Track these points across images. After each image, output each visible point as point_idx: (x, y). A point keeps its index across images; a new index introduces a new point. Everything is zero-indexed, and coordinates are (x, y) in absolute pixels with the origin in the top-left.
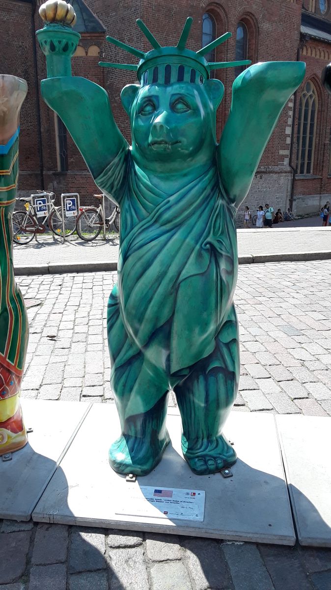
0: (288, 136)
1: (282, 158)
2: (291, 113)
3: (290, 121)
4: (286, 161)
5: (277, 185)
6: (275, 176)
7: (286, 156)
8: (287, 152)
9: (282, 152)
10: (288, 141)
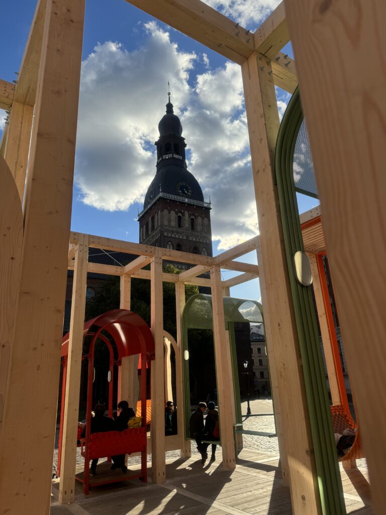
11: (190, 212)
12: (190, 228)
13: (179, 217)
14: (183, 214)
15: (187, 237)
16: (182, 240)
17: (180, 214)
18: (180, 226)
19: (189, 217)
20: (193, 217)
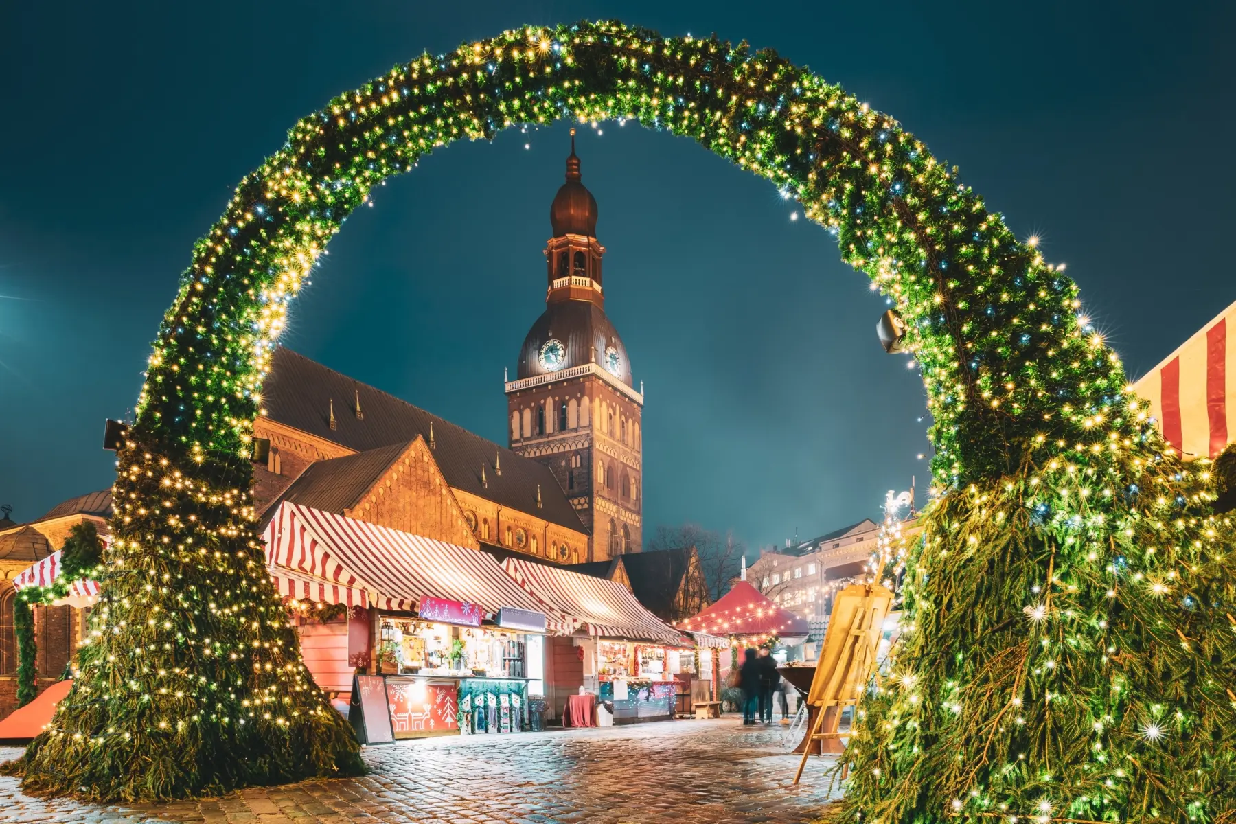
12: (621, 438)
13: (611, 415)
14: (615, 411)
15: (619, 456)
16: (612, 459)
18: (611, 434)
19: (620, 417)
20: (624, 418)
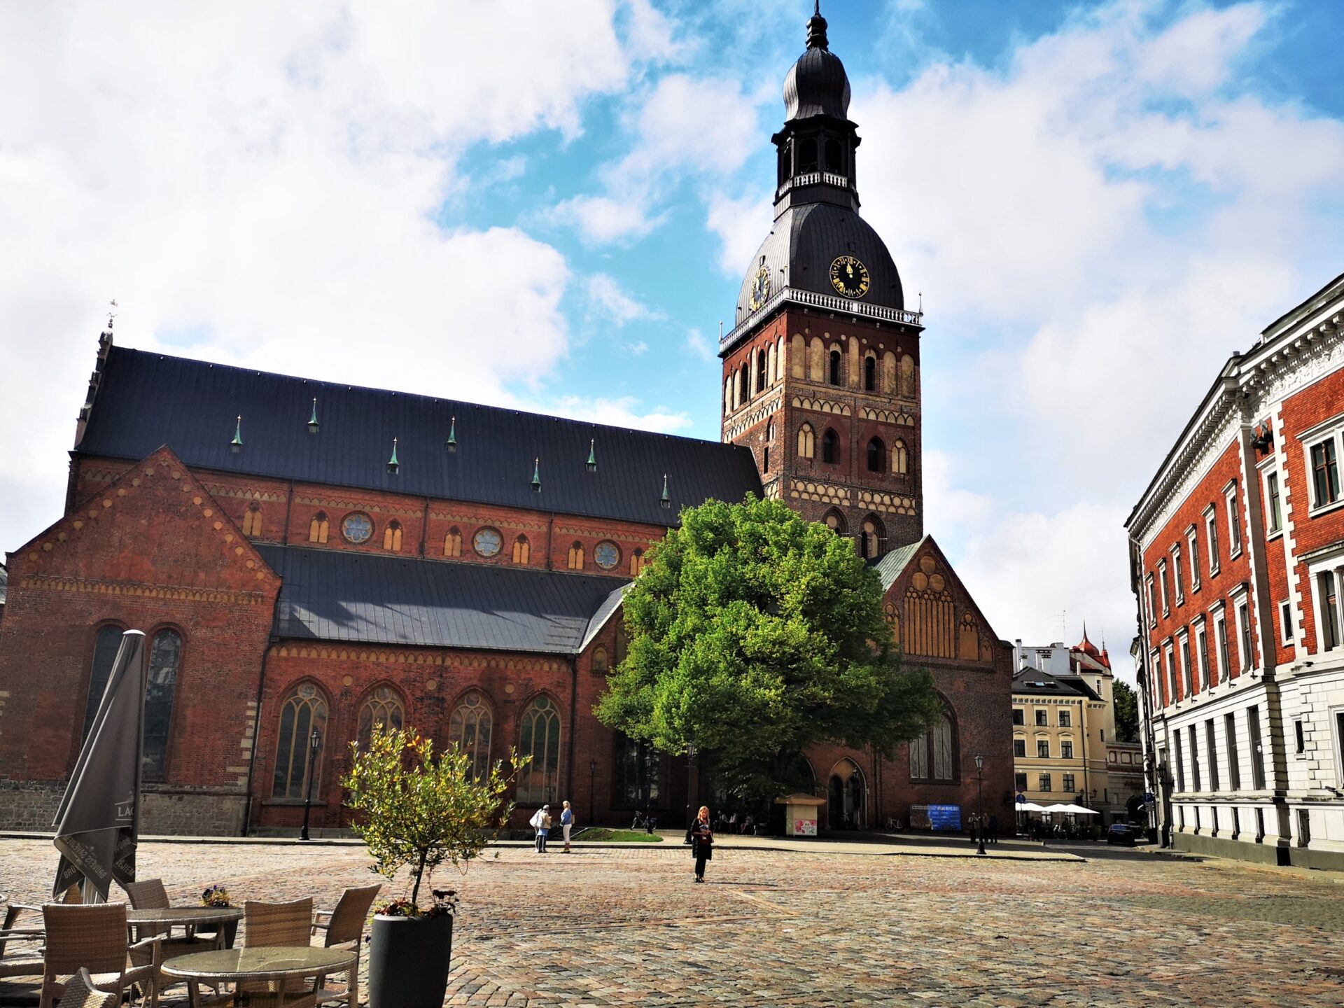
0: (247, 749)
1: (235, 776)
2: (252, 723)
3: (249, 732)
4: (242, 782)
5: (215, 810)
6: (210, 799)
7: (243, 775)
8: (245, 769)
9: (230, 769)
10: (247, 755)
11: (864, 341)
12: (863, 384)
13: (835, 355)
14: (845, 347)
15: (855, 411)
16: (839, 418)
17: (835, 347)
18: (834, 379)
19: (861, 353)
20: (872, 354)
